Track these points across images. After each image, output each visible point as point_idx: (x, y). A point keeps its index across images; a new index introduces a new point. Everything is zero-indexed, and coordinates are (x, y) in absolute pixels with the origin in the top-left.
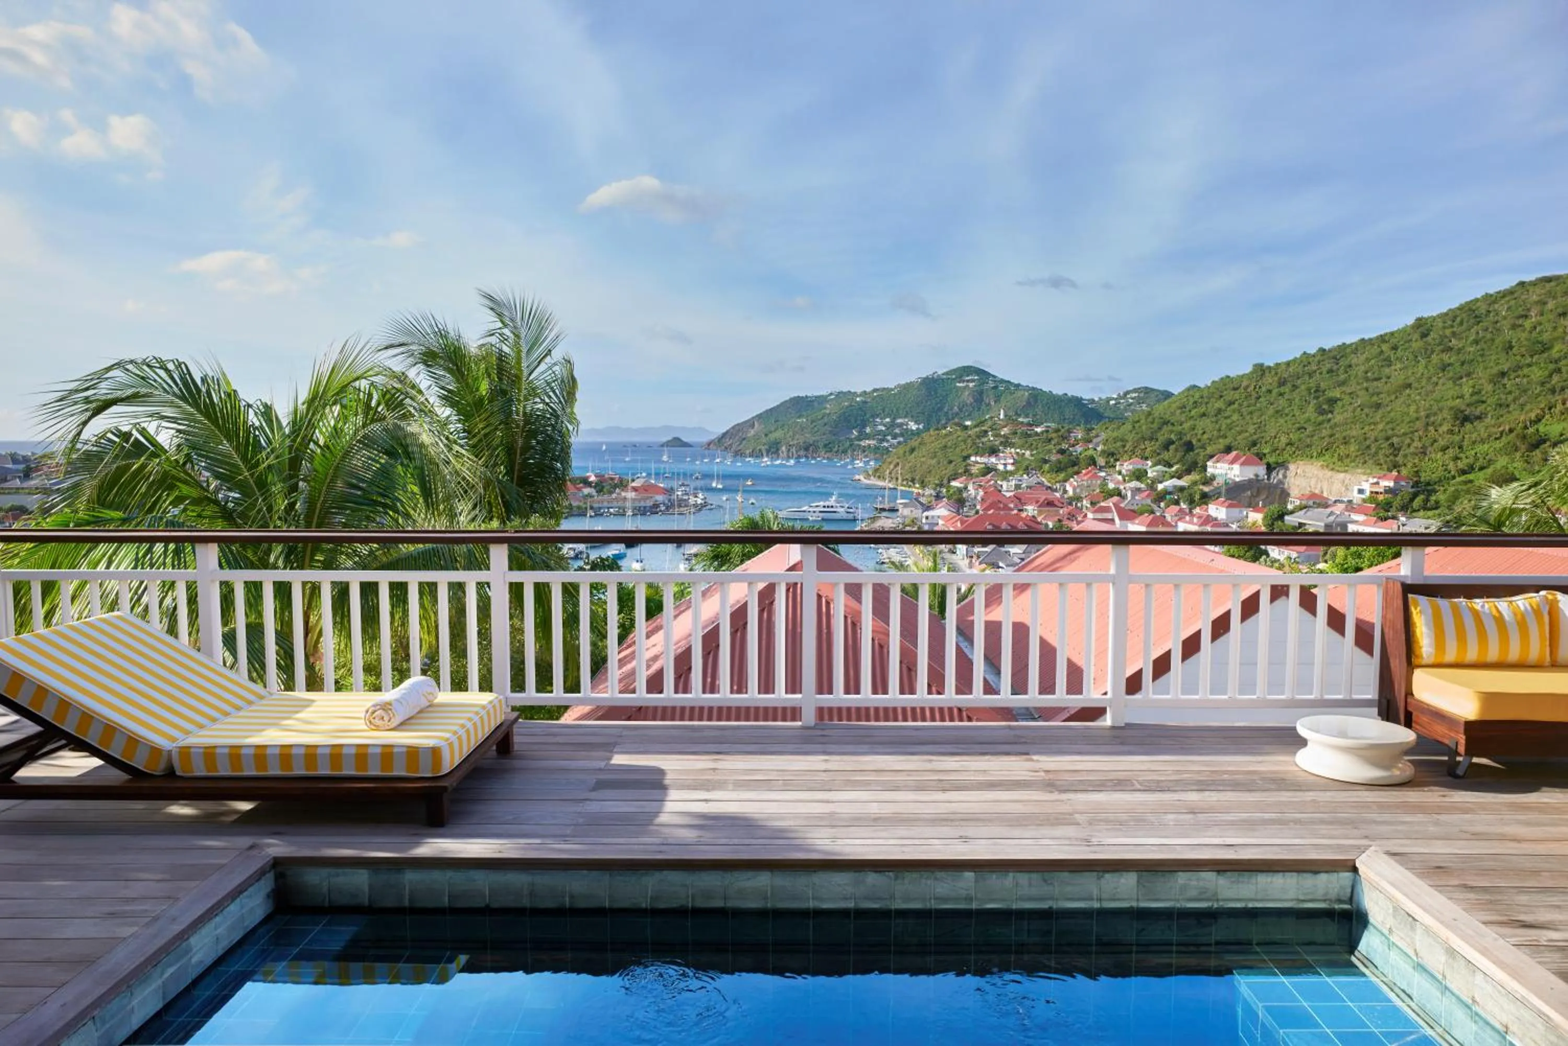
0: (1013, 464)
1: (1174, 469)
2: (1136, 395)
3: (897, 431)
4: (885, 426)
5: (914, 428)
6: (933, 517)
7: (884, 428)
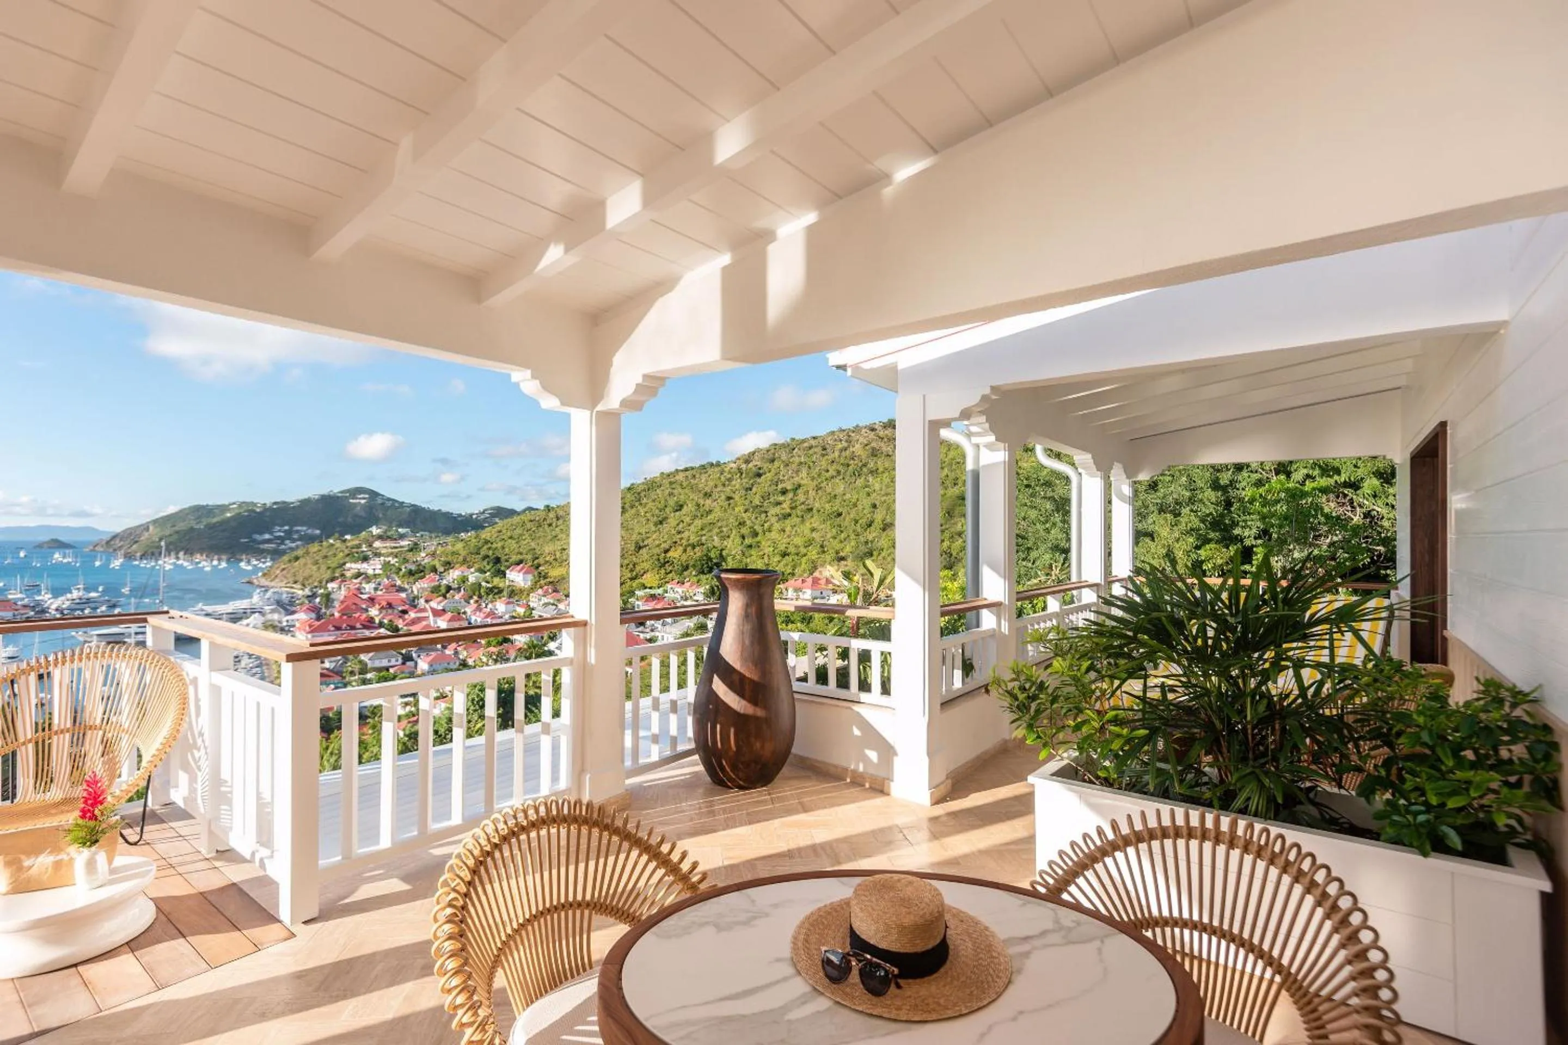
2: (491, 512)
3: (296, 536)
4: (284, 532)
7: (282, 534)
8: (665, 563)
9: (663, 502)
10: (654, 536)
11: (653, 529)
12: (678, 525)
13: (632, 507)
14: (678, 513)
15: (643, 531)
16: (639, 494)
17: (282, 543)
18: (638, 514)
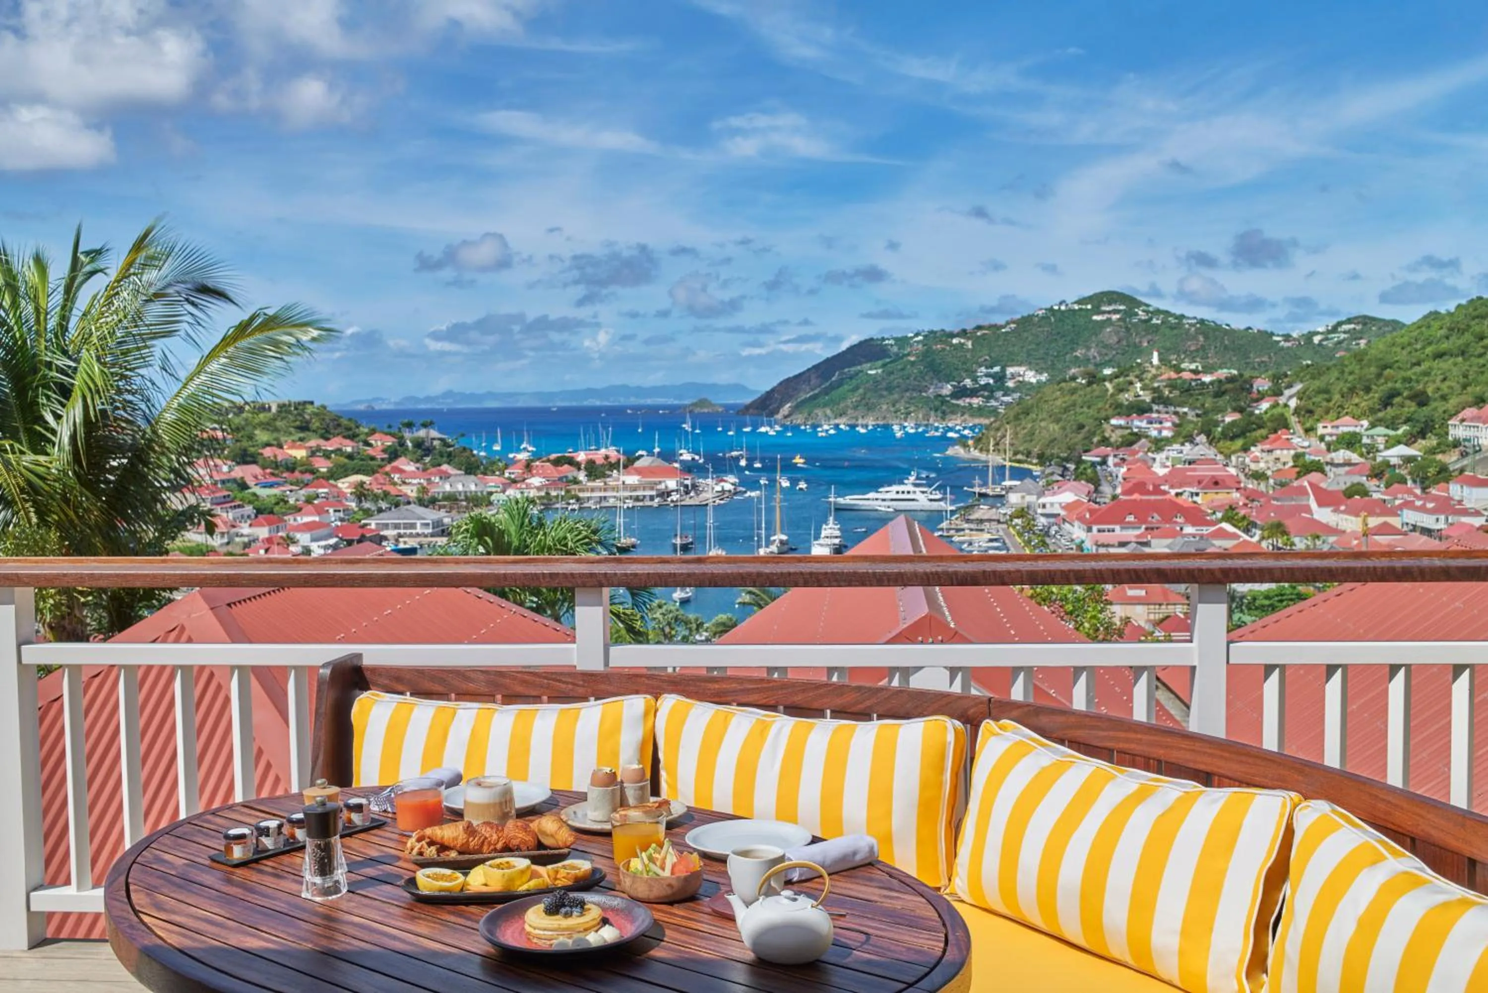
0: (1170, 428)
1: (1400, 432)
2: (1352, 326)
3: (1010, 384)
4: (992, 377)
5: (1034, 380)
6: (1052, 504)
7: (991, 381)
17: (992, 397)
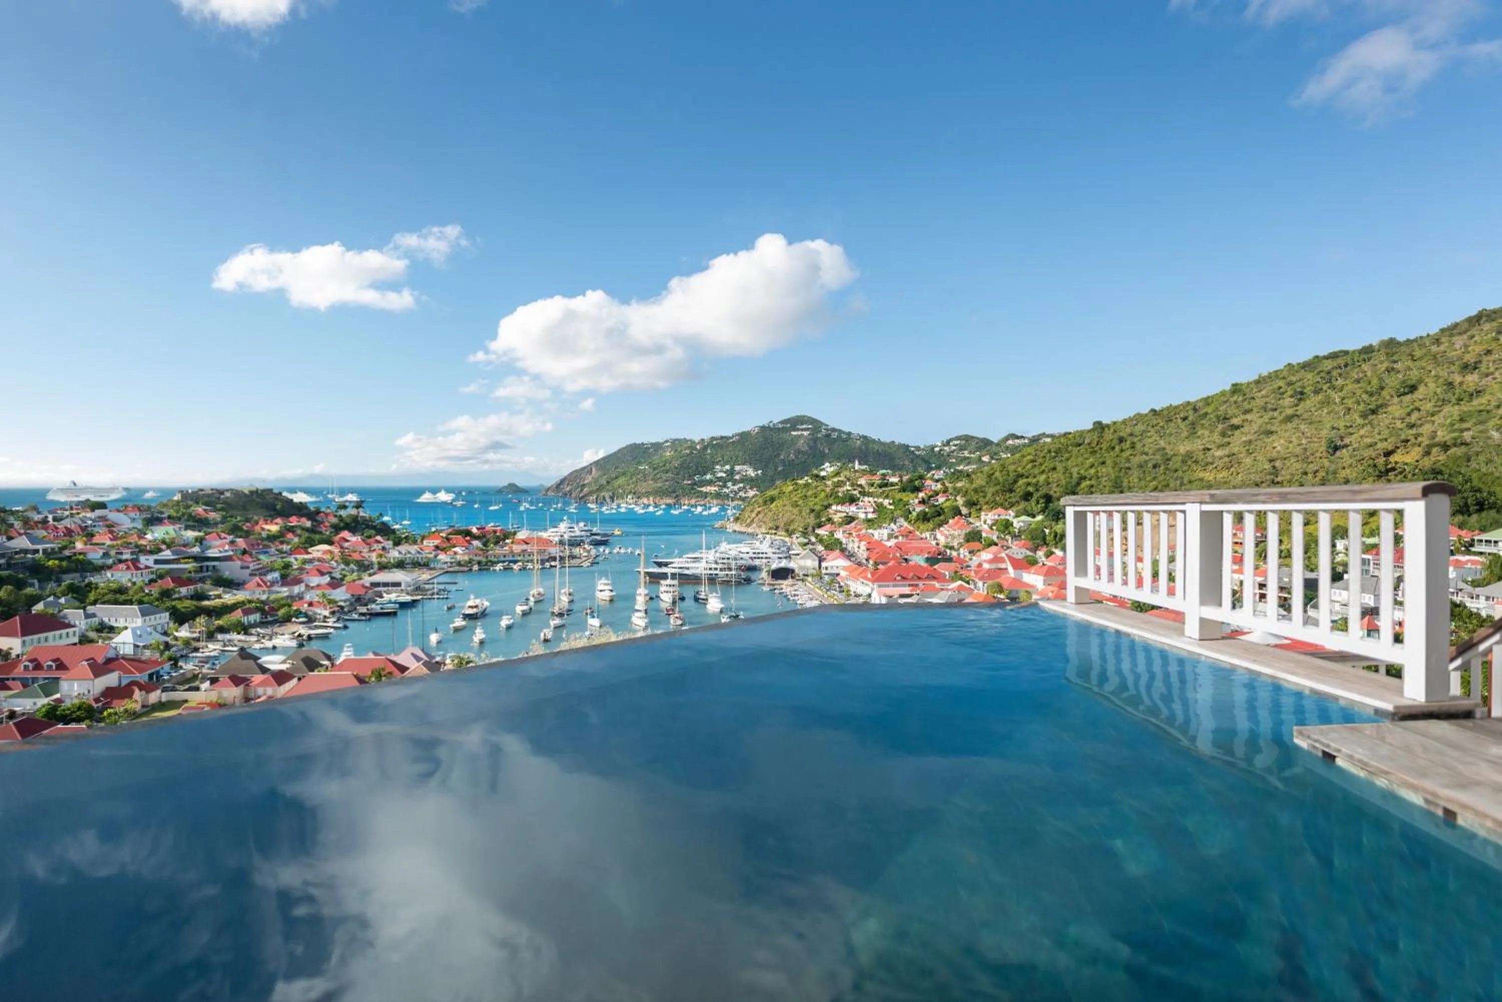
0: (873, 512)
1: (1038, 519)
2: (958, 442)
3: (737, 477)
4: (725, 472)
5: (753, 475)
6: (832, 567)
7: (724, 475)
8: (1388, 471)
9: (1375, 381)
10: (1362, 432)
11: (1360, 421)
12: (1409, 414)
13: (1317, 392)
14: (1408, 398)
15: (1341, 424)
16: (1329, 373)
17: (725, 486)
18: (1328, 402)
